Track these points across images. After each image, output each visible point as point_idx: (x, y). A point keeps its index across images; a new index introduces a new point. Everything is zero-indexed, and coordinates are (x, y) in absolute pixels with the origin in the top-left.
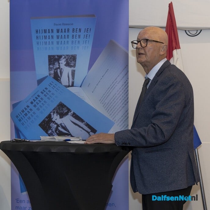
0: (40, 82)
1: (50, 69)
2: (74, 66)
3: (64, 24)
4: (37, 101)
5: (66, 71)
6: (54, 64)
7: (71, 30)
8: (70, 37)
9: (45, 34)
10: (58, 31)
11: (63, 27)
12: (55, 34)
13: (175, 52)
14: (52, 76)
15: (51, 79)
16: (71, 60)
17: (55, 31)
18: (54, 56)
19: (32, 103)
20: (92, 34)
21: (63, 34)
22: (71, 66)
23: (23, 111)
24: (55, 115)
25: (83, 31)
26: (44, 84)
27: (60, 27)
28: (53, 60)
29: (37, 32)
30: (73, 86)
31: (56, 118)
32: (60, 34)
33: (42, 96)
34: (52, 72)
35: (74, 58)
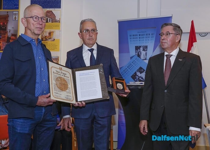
0: (131, 58)
1: (136, 52)
2: (147, 51)
3: (142, 32)
4: (130, 66)
5: (143, 53)
6: (138, 50)
7: (145, 35)
8: (145, 37)
9: (134, 37)
10: (139, 35)
11: (142, 33)
12: (138, 37)
13: (194, 43)
14: (137, 55)
15: (136, 57)
16: (145, 48)
17: (138, 35)
18: (138, 46)
19: (128, 67)
20: (155, 36)
21: (142, 36)
22: (145, 51)
23: (124, 71)
24: (138, 72)
25: (150, 34)
26: (133, 59)
27: (140, 34)
28: (137, 48)
29: (130, 36)
30: (146, 59)
31: (138, 74)
32: (140, 36)
33: (132, 64)
34: (137, 53)
35: (146, 47)
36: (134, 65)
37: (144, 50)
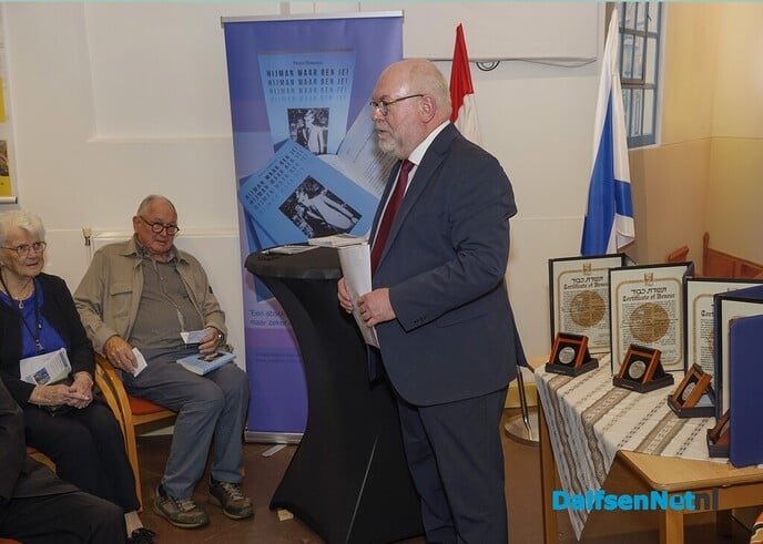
0: (277, 147)
1: (291, 129)
2: (326, 125)
3: (308, 63)
4: (275, 175)
5: (315, 132)
6: (296, 122)
7: (319, 72)
8: (319, 81)
9: (282, 78)
10: (300, 74)
11: (308, 67)
12: (296, 77)
13: (466, 98)
14: (295, 139)
15: (293, 144)
16: (322, 116)
17: (296, 73)
18: (296, 110)
19: (268, 178)
20: (350, 77)
21: (308, 77)
22: (321, 125)
23: (255, 189)
24: (302, 194)
25: (336, 72)
26: (284, 151)
27: (303, 68)
28: (295, 115)
29: (269, 74)
30: (325, 153)
31: (303, 198)
32: (303, 77)
33: (282, 167)
34: (295, 133)
35: (325, 113)
36: (286, 171)
37: (317, 122)
